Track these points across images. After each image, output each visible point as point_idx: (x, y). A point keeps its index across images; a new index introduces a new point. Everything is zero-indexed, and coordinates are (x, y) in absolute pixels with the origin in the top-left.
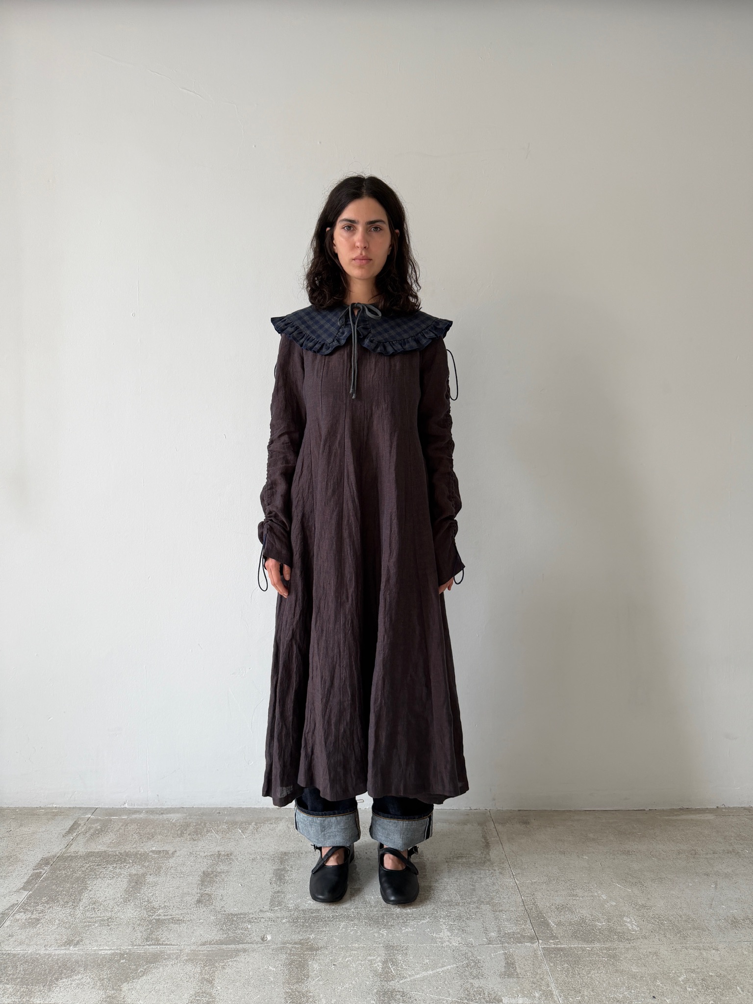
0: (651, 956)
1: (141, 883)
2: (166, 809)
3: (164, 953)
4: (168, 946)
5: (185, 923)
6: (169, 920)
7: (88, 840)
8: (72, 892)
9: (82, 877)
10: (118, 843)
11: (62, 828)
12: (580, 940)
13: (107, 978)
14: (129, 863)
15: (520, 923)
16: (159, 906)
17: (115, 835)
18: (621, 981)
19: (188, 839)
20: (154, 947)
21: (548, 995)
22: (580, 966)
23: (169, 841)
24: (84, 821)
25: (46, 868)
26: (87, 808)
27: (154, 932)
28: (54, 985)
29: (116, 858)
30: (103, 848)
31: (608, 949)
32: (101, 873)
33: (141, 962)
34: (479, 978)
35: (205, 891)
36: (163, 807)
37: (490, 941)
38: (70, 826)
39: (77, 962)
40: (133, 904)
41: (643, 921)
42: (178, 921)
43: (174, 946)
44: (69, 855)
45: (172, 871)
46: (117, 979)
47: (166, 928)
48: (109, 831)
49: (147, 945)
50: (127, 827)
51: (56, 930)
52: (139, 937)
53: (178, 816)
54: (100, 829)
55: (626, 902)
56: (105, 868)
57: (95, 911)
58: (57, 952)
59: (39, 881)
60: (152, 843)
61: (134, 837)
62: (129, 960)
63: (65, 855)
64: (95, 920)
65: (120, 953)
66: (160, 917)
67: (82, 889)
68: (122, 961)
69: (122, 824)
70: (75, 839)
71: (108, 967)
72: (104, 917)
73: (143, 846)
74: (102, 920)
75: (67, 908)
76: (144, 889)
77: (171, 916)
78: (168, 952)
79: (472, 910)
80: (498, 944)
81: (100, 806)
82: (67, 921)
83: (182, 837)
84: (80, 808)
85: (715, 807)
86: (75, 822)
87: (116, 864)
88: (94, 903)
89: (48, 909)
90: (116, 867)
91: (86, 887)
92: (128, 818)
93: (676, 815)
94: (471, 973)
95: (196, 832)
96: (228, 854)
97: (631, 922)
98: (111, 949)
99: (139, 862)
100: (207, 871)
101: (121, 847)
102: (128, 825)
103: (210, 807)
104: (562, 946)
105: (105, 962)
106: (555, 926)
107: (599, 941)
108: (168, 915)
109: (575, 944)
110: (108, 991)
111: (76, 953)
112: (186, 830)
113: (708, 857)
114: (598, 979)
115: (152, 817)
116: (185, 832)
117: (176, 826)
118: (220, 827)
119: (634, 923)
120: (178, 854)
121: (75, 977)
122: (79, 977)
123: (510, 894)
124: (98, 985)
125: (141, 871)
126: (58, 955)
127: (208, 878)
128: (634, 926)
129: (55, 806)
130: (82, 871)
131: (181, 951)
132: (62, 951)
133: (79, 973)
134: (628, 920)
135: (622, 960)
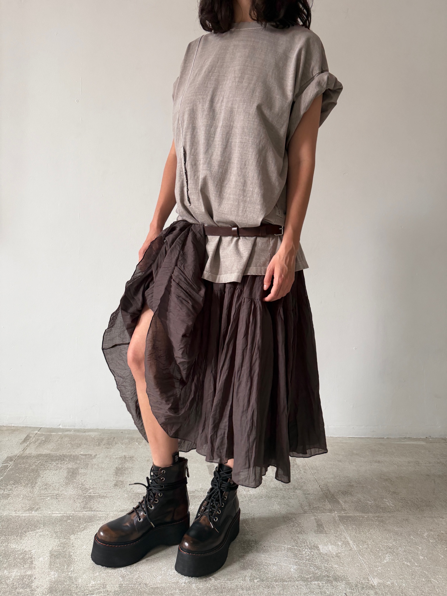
0: (405, 522)
1: (76, 473)
2: (87, 430)
3: (96, 516)
4: (99, 512)
5: (108, 498)
6: (97, 496)
7: (37, 446)
8: (30, 478)
9: (36, 469)
10: (58, 449)
11: (20, 438)
12: (360, 512)
13: (59, 531)
14: (67, 461)
15: (321, 501)
16: (90, 488)
17: (55, 444)
18: (389, 536)
19: (104, 448)
20: (89, 512)
21: (347, 543)
22: (363, 527)
23: (91, 448)
24: (33, 435)
25: (11, 463)
26: (34, 428)
27: (88, 503)
28: (24, 536)
29: (57, 458)
30: (48, 452)
31: (378, 517)
32: (48, 466)
33: (82, 522)
34: (302, 533)
35: (119, 479)
36: (85, 428)
37: (305, 512)
38: (24, 438)
39: (38, 521)
40: (72, 486)
41: (396, 501)
42: (104, 497)
43: (103, 512)
44: (25, 455)
45: (96, 467)
46: (67, 532)
47: (96, 501)
48: (51, 441)
49: (84, 511)
50: (62, 439)
51: (21, 501)
52: (79, 506)
53: (96, 433)
54: (44, 440)
55: (383, 490)
56: (50, 463)
57: (47, 490)
58: (24, 515)
59: (7, 471)
60: (80, 449)
61: (67, 446)
62: (73, 521)
63: (23, 455)
64: (47, 496)
65: (67, 516)
66: (91, 494)
67: (37, 476)
68: (69, 521)
69: (58, 437)
70: (29, 446)
71: (59, 525)
72: (53, 493)
73: (74, 451)
74: (52, 495)
75: (28, 488)
76: (78, 477)
77: (99, 493)
78: (99, 515)
79: (291, 494)
80: (310, 513)
81: (44, 427)
82: (28, 495)
83: (100, 446)
84: (30, 427)
85: (425, 437)
86: (28, 435)
87: (58, 461)
88: (46, 485)
89: (15, 488)
90: (58, 463)
91: (39, 475)
92: (62, 434)
93: (403, 442)
94: (297, 530)
95: (108, 444)
96: (131, 457)
97: (388, 502)
98: (60, 513)
99: (73, 460)
100: (119, 467)
101: (60, 451)
102: (63, 438)
103: (116, 429)
104: (350, 515)
105: (57, 522)
106: (343, 503)
107: (371, 512)
108: (96, 493)
109: (358, 514)
110: (61, 540)
111: (36, 516)
112: (101, 442)
113: (426, 465)
114: (375, 535)
115: (78, 434)
116: (101, 443)
117: (95, 439)
118: (124, 441)
119: (390, 502)
120: (98, 456)
121: (38, 531)
122: (41, 530)
123: (312, 484)
124: (54, 536)
125: (75, 466)
126: (25, 516)
127: (119, 471)
128: (391, 504)
129: (13, 425)
130: (36, 465)
131: (107, 515)
132: (27, 514)
133: (40, 528)
134: (387, 500)
135: (387, 524)
